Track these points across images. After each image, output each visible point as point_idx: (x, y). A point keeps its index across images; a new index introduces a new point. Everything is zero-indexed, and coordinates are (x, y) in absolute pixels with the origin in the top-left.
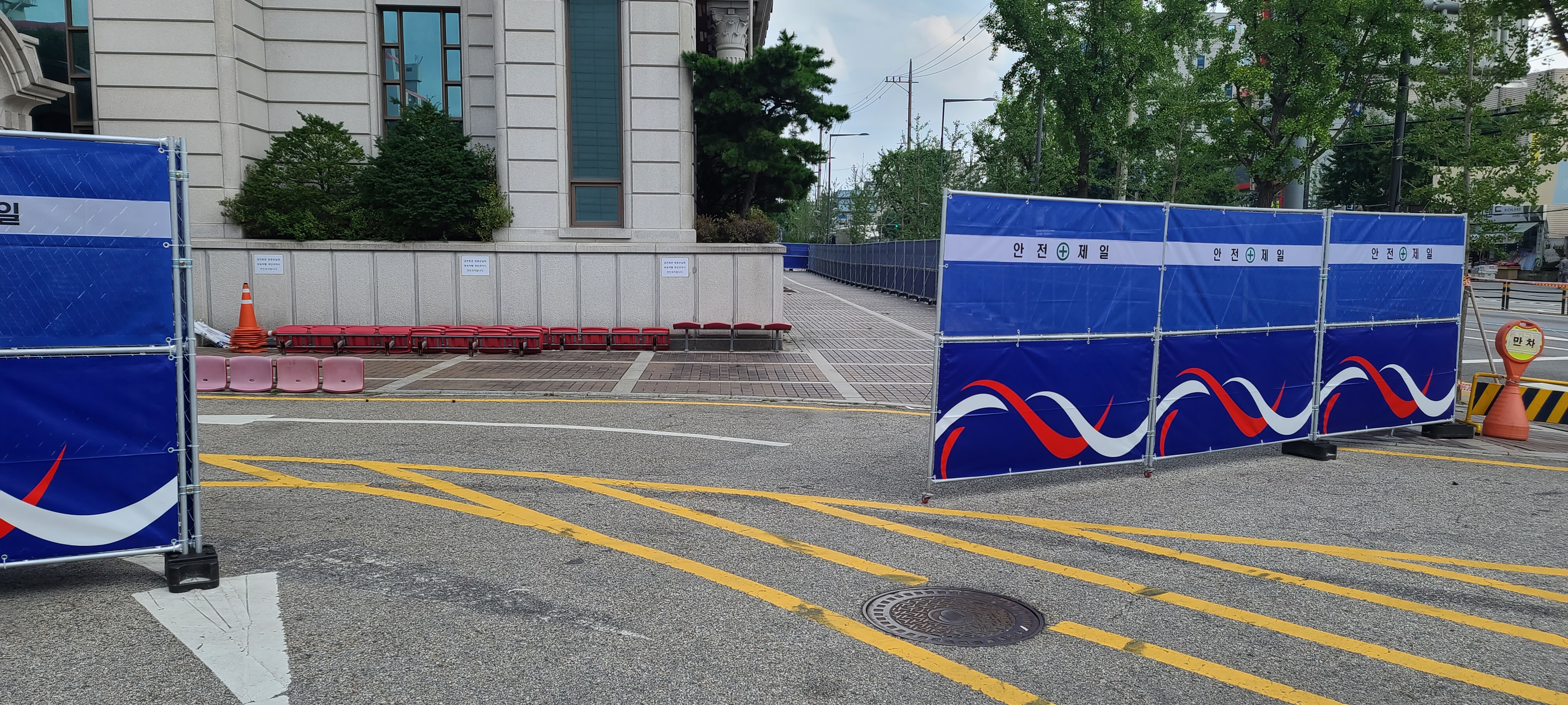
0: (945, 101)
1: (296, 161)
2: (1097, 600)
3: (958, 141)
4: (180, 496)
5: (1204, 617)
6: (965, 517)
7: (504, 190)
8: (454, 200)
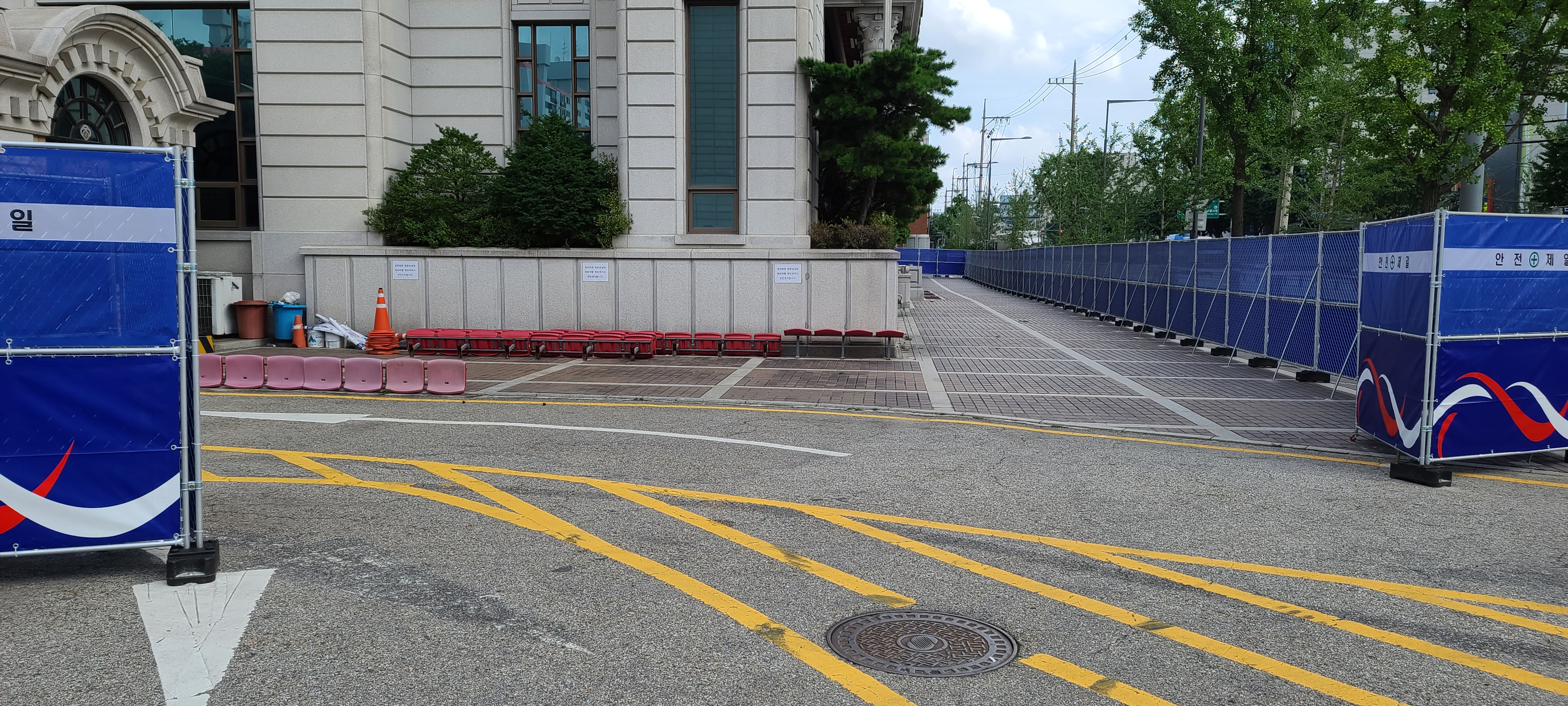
0: (1109, 102)
1: (432, 171)
2: (1089, 632)
3: (1116, 143)
4: (182, 492)
5: (1200, 655)
6: (992, 536)
7: (624, 197)
8: (575, 208)
